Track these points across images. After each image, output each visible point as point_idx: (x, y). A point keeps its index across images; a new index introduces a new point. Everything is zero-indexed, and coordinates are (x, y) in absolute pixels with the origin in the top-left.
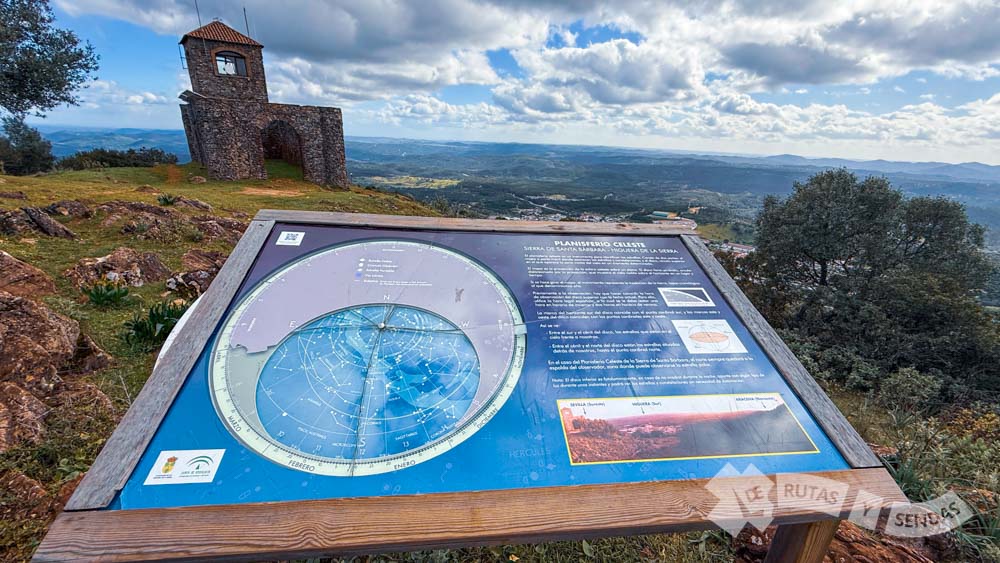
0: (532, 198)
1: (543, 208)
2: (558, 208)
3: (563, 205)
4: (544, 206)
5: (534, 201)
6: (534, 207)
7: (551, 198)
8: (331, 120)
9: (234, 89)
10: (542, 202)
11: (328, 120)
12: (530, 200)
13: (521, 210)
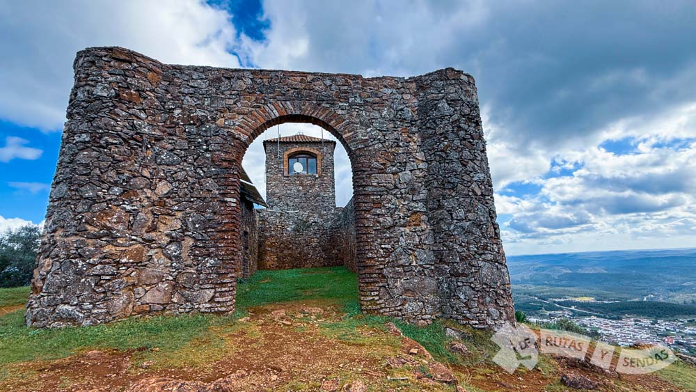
0: (556, 300)
1: (572, 311)
2: (590, 310)
3: (596, 307)
4: (573, 308)
5: (559, 303)
6: (562, 309)
7: (577, 300)
8: (452, 103)
9: (301, 188)
10: (569, 304)
11: (443, 105)
12: (555, 302)
13: (549, 312)
